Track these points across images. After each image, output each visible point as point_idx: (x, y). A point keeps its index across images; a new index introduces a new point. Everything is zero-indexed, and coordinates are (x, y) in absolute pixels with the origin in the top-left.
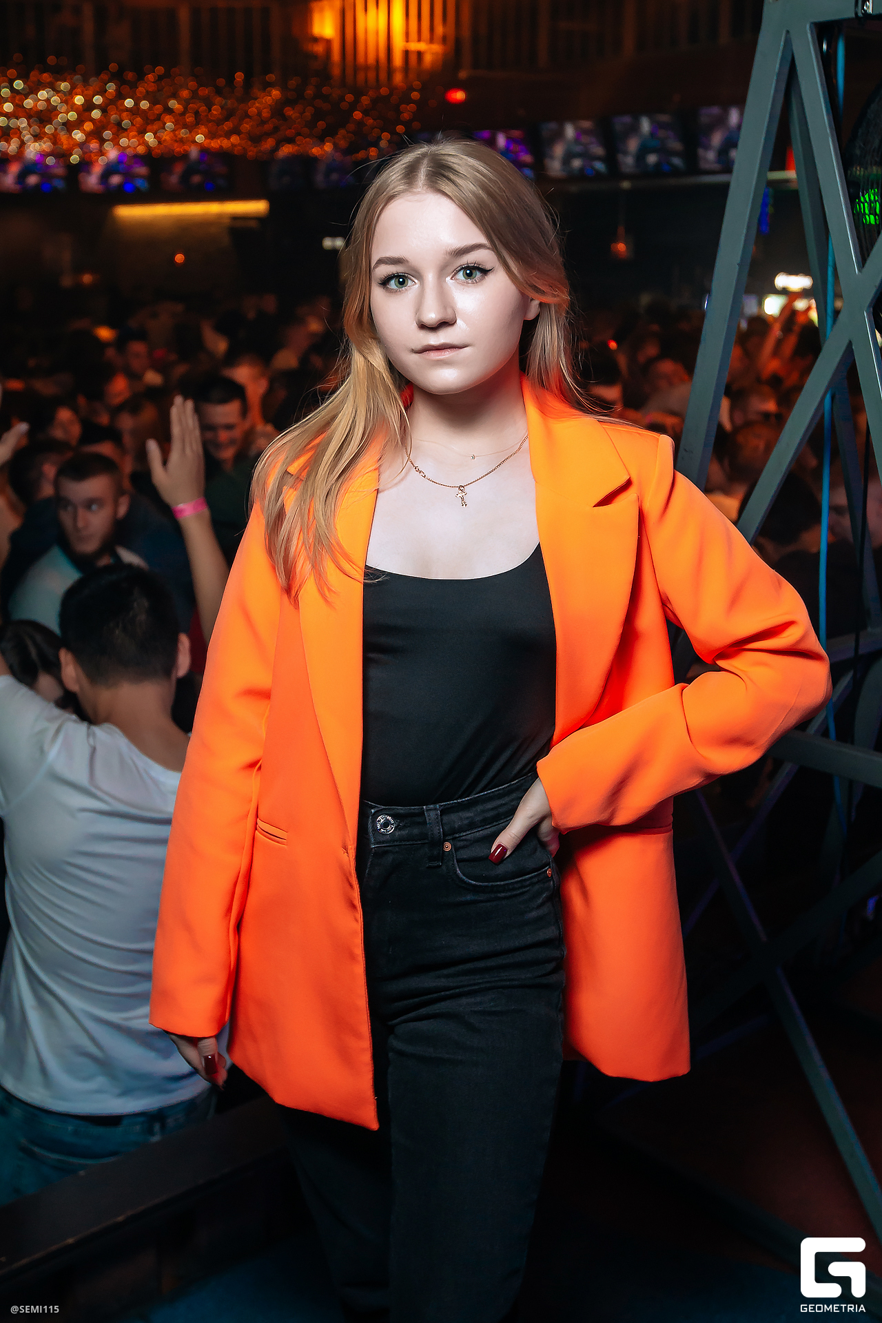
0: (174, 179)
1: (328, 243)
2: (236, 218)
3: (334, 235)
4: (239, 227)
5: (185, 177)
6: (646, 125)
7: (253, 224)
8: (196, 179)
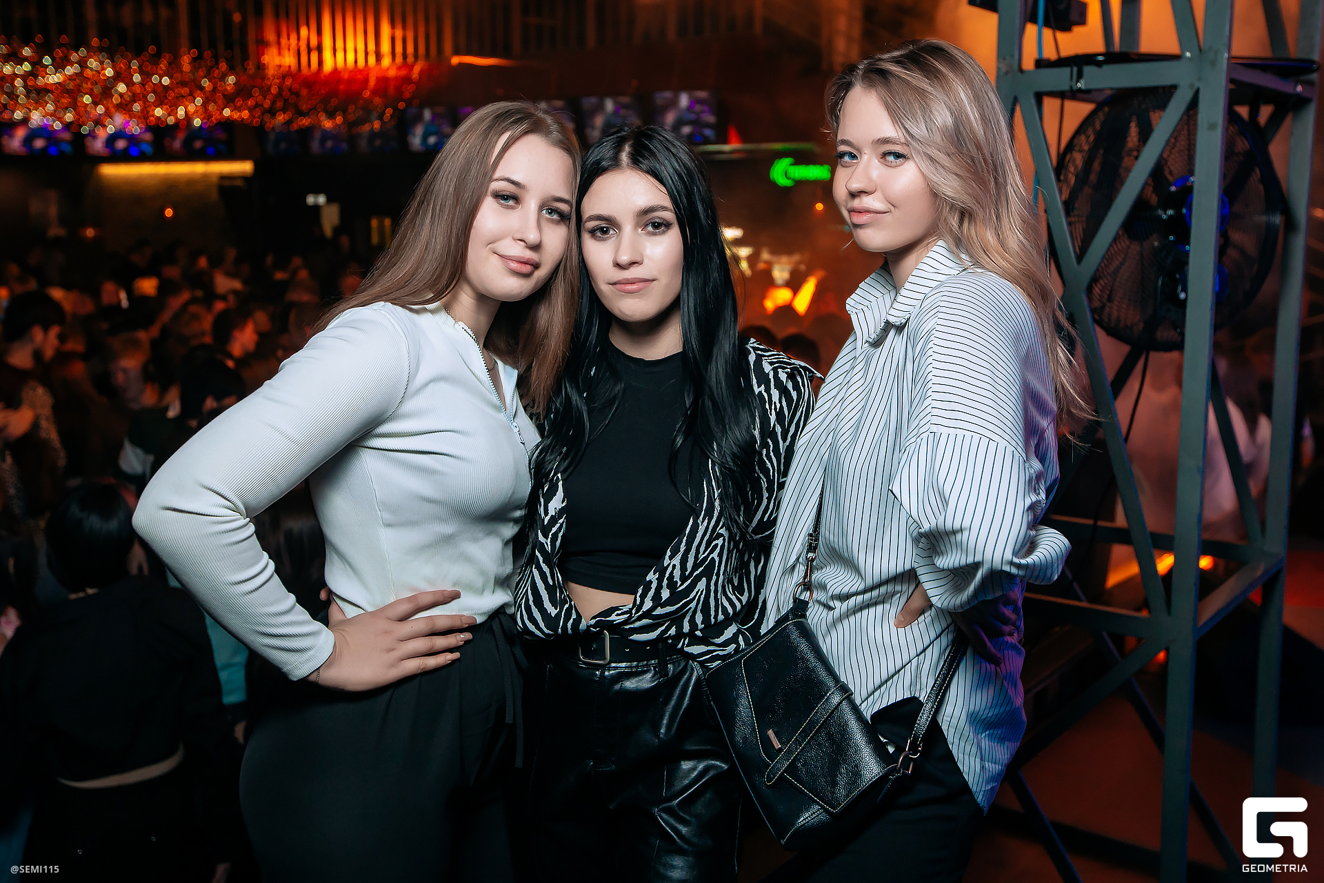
0: (177, 144)
1: (311, 200)
2: (224, 178)
3: (317, 192)
4: (226, 184)
5: (188, 143)
6: (609, 105)
7: (239, 183)
8: (198, 144)
